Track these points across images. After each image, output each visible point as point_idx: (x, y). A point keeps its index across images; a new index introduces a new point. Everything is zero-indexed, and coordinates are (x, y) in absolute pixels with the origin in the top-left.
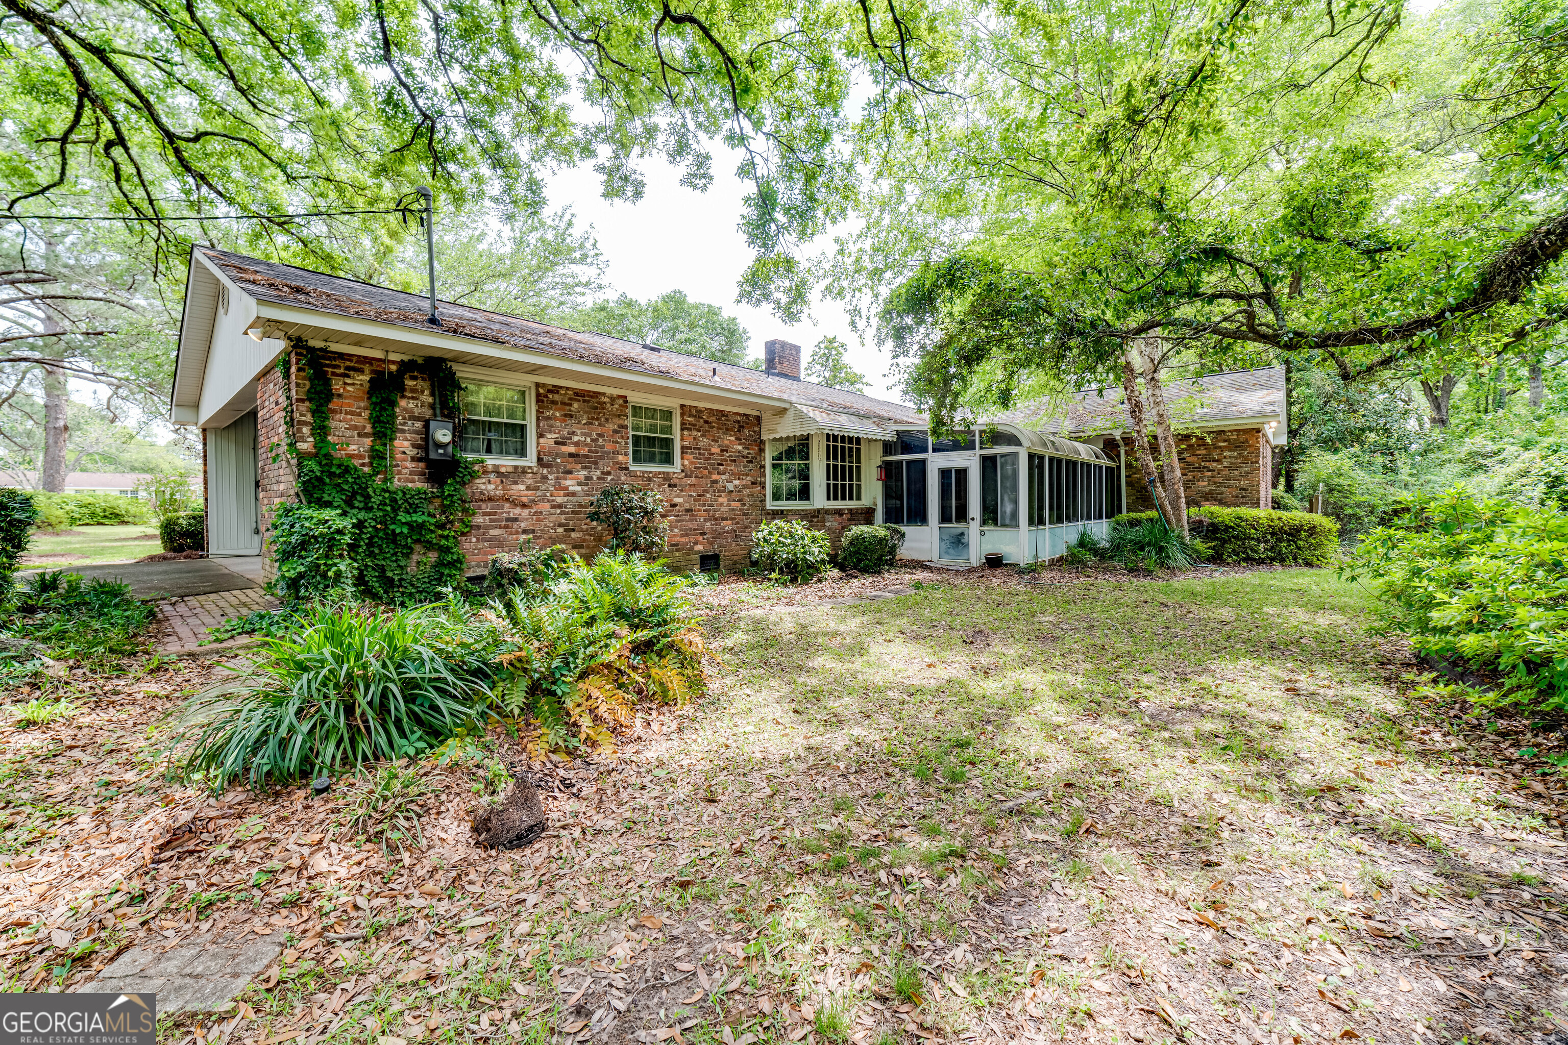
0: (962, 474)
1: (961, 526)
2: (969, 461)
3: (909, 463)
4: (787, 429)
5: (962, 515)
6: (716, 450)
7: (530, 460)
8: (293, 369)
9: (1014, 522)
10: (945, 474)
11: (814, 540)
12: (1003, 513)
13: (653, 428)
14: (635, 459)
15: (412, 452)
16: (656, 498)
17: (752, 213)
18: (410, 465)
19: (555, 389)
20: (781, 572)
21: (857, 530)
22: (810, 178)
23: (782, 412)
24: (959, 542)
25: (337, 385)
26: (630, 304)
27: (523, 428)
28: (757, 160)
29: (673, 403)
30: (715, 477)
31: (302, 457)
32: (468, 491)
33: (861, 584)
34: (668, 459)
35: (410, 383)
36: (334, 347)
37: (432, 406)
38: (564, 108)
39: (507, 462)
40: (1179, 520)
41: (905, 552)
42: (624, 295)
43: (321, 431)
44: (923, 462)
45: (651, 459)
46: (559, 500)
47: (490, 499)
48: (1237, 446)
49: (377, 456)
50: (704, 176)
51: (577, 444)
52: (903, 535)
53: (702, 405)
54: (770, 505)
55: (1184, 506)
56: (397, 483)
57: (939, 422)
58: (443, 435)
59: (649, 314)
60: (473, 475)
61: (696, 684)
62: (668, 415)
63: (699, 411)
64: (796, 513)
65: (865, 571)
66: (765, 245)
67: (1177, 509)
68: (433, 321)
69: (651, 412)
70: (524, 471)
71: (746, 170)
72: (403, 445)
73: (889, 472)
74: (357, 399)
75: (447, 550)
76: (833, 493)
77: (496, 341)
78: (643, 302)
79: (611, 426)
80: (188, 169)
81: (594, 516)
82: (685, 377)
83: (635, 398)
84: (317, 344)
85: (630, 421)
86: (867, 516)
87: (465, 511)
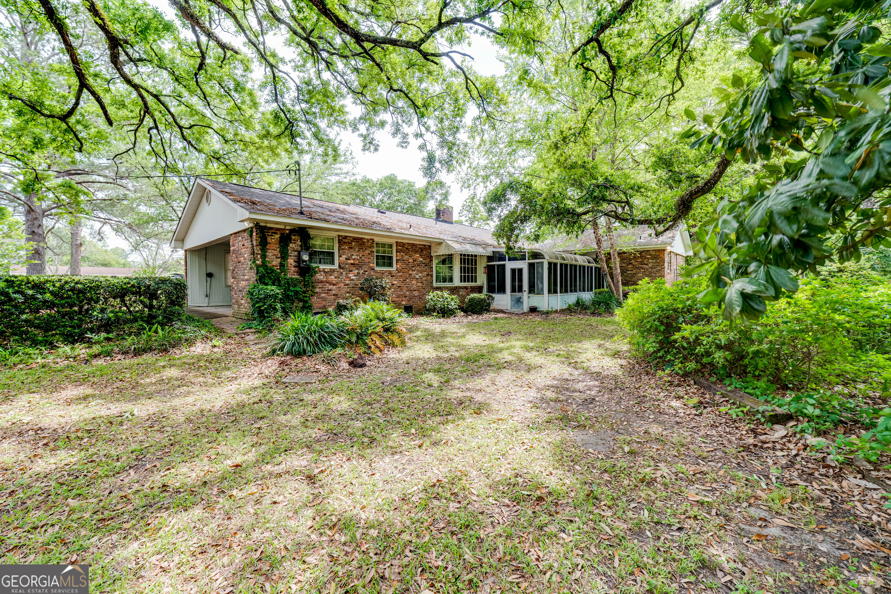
0: (520, 271)
1: (520, 294)
2: (523, 265)
3: (498, 266)
4: (442, 251)
5: (520, 290)
6: (411, 261)
7: (336, 266)
8: (254, 234)
9: (541, 292)
10: (513, 271)
11: (452, 299)
12: (538, 288)
13: (384, 252)
14: (377, 264)
15: (294, 264)
16: (386, 281)
17: (426, 164)
18: (293, 269)
19: (346, 237)
20: (438, 313)
21: (472, 295)
22: (450, 149)
23: (440, 244)
24: (519, 301)
25: (269, 240)
26: (368, 181)
27: (333, 253)
28: (427, 143)
29: (393, 241)
30: (411, 272)
31: (258, 266)
32: (313, 278)
33: (473, 318)
34: (390, 265)
35: (293, 237)
36: (269, 225)
37: (301, 246)
38: (343, 106)
39: (328, 267)
40: (618, 291)
41: (495, 305)
42: (365, 177)
43: (264, 256)
44: (504, 266)
45: (384, 265)
46: (347, 282)
47: (322, 282)
48: (655, 257)
49: (282, 265)
50: (406, 142)
51: (354, 259)
52: (493, 299)
53: (405, 241)
54: (435, 284)
55: (620, 285)
56: (289, 276)
57: (509, 248)
58: (306, 257)
59: (378, 186)
60: (316, 273)
61: (403, 343)
62: (391, 246)
63: (404, 244)
64: (446, 288)
65: (474, 313)
66: (430, 177)
67: (617, 287)
68: (301, 213)
69: (383, 245)
70: (334, 271)
71: (422, 147)
72: (291, 261)
73: (490, 270)
74: (276, 244)
75: (306, 302)
76: (463, 279)
77: (326, 221)
78: (375, 180)
79: (367, 252)
80: (185, 140)
81: (362, 289)
82: (398, 230)
83: (377, 239)
84: (262, 224)
85: (375, 250)
86: (479, 290)
87: (313, 287)
